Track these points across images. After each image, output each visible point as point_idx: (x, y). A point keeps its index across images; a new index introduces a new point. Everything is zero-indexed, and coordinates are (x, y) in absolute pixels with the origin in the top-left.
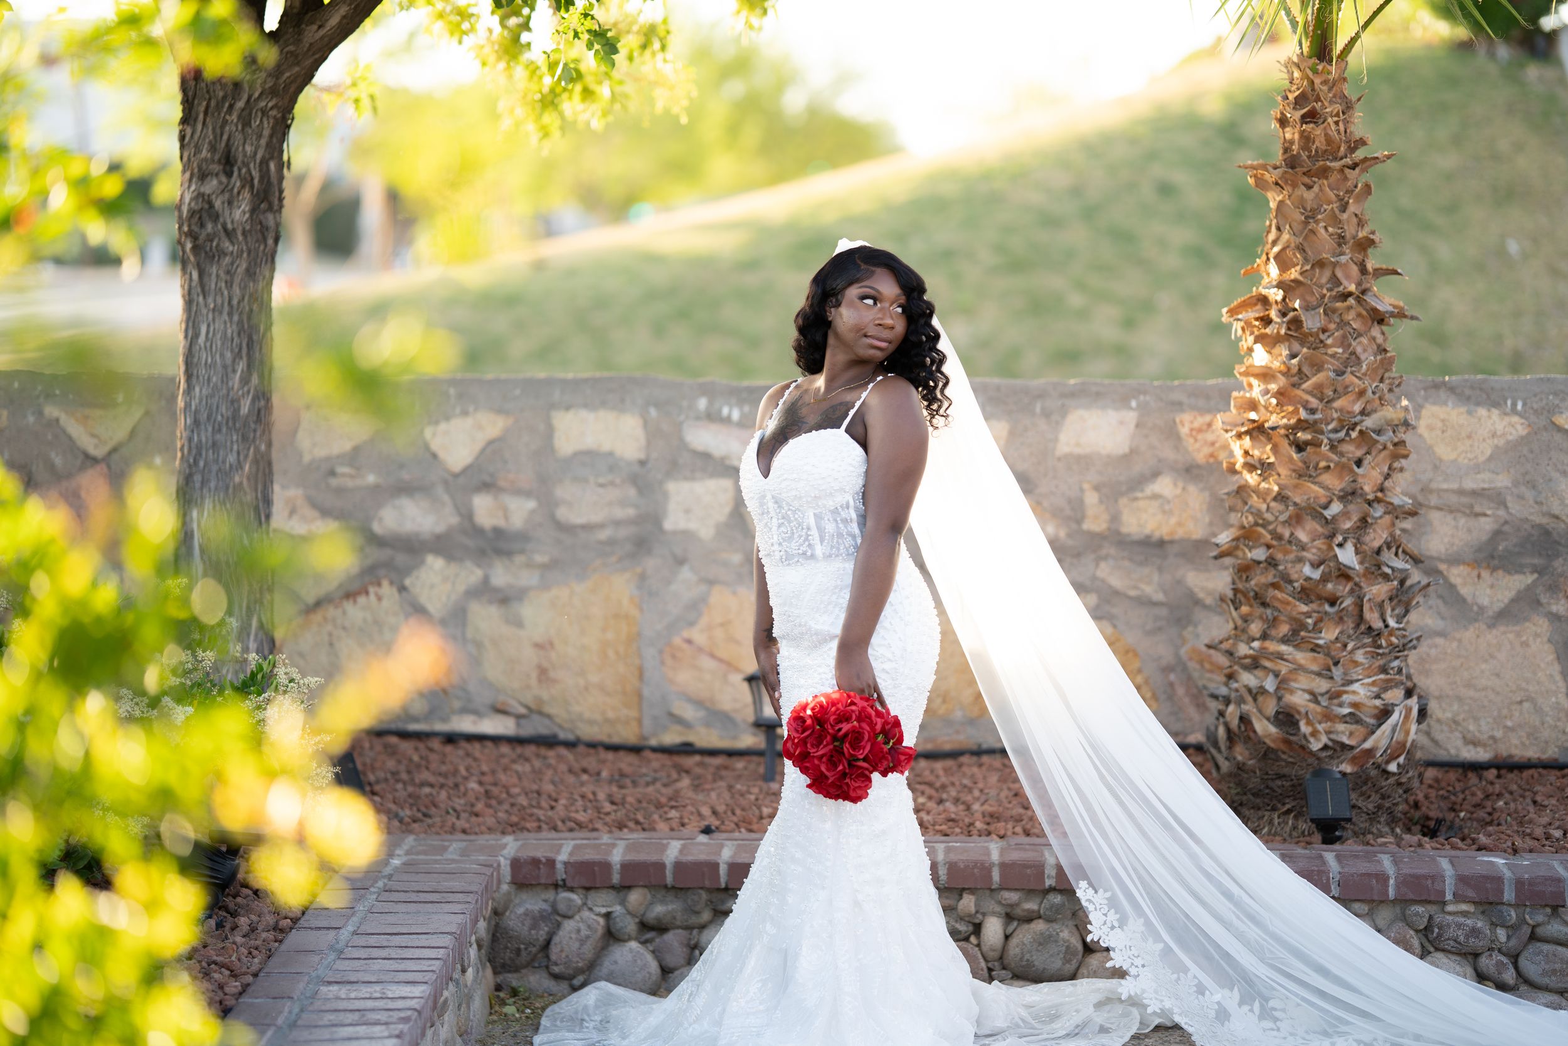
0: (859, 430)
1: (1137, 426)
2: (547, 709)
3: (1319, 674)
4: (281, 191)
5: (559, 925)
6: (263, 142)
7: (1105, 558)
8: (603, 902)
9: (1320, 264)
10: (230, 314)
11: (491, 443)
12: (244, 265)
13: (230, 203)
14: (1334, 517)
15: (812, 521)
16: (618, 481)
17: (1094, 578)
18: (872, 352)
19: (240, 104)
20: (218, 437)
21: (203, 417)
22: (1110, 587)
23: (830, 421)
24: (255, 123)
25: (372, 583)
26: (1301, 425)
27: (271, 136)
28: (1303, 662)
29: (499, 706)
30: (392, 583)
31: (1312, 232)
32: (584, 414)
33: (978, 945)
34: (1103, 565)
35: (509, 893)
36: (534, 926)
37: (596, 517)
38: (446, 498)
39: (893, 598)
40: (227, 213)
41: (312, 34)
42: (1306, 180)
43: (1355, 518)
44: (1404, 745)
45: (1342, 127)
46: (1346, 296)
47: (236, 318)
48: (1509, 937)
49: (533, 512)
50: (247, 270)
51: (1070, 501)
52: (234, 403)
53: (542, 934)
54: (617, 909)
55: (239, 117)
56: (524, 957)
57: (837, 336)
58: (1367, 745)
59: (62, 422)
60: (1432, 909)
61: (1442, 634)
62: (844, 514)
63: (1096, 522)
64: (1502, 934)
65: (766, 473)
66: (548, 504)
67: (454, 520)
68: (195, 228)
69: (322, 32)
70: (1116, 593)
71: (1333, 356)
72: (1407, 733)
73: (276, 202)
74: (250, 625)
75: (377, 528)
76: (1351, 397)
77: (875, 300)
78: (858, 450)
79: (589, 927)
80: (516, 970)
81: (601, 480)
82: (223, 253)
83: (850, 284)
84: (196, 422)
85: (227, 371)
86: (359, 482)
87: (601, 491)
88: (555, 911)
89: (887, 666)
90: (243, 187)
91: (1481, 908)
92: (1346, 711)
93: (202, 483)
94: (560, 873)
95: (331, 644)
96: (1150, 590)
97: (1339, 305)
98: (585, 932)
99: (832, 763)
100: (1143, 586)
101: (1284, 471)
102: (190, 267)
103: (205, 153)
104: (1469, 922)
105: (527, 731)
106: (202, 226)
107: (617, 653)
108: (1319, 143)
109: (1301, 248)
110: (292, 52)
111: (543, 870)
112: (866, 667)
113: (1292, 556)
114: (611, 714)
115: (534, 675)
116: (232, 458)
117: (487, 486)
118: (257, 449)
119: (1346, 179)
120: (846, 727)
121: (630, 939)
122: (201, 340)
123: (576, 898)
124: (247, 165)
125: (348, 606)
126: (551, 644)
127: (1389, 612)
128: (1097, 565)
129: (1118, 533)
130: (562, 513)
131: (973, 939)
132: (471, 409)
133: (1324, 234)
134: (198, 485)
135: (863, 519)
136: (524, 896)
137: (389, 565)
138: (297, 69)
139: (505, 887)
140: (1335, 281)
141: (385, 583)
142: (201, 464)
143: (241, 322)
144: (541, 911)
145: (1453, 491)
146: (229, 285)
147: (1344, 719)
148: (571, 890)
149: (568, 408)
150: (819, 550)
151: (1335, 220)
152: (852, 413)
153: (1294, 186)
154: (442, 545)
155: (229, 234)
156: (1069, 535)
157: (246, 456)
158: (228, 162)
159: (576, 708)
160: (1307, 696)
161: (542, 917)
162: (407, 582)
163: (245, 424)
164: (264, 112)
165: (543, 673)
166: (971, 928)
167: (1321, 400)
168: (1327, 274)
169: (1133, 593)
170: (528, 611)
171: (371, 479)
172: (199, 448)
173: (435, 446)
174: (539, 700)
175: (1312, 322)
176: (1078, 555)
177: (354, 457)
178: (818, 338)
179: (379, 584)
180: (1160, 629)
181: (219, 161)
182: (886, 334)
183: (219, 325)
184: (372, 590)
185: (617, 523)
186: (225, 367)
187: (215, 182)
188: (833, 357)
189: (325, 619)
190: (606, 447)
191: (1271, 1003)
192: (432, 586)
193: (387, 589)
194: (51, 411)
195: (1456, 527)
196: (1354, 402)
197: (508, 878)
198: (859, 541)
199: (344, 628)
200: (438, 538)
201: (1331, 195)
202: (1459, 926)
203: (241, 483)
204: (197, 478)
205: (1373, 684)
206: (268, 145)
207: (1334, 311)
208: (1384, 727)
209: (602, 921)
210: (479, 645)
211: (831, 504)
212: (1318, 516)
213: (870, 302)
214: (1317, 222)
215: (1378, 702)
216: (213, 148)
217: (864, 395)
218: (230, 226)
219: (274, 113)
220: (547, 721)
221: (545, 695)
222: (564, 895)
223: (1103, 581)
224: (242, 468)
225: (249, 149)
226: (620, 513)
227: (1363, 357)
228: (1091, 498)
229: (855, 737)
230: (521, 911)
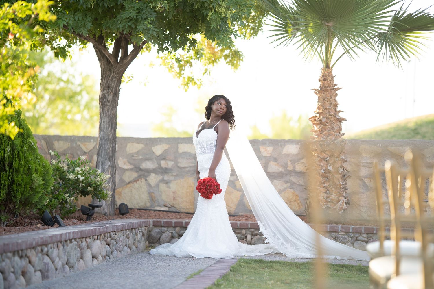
0: (217, 129)
1: (300, 148)
2: (175, 206)
3: (325, 193)
4: (119, 94)
5: (162, 234)
6: (116, 83)
7: (292, 176)
8: (171, 230)
9: (326, 109)
10: (108, 118)
11: (165, 150)
12: (111, 108)
13: (109, 95)
14: (328, 160)
15: (206, 146)
16: (191, 158)
17: (290, 180)
18: (219, 114)
19: (111, 76)
20: (105, 142)
21: (102, 138)
22: (293, 182)
23: (211, 127)
24: (114, 80)
25: (140, 179)
26: (322, 141)
27: (117, 82)
28: (322, 190)
29: (165, 205)
30: (144, 179)
31: (325, 102)
32: (185, 144)
33: (246, 241)
34: (292, 177)
35: (152, 227)
36: (157, 234)
37: (186, 166)
38: (155, 161)
39: (221, 161)
40: (108, 97)
41: (125, 62)
42: (324, 92)
43: (333, 161)
44: (343, 208)
45: (331, 81)
46: (331, 115)
47: (109, 118)
48: (352, 240)
49: (173, 164)
50: (112, 109)
51: (285, 163)
52: (108, 135)
53: (159, 236)
54: (174, 231)
55: (111, 78)
56: (155, 241)
57: (213, 111)
58: (334, 208)
59: (80, 146)
60: (337, 234)
61: (363, 193)
62: (212, 145)
63: (290, 168)
64: (350, 239)
65: (197, 136)
66: (176, 162)
67: (157, 166)
68: (102, 100)
69: (127, 61)
70: (294, 183)
71: (329, 127)
72: (343, 205)
73: (118, 95)
74: (110, 181)
75: (141, 167)
76: (332, 136)
77: (220, 104)
78: (216, 133)
79: (168, 235)
80: (154, 243)
81: (187, 158)
82: (107, 105)
83: (216, 101)
84: (101, 139)
85: (107, 129)
86: (138, 158)
87: (187, 160)
88: (161, 232)
89: (218, 174)
90: (111, 92)
91: (346, 234)
92: (330, 200)
93: (102, 152)
94: (162, 224)
95: (131, 191)
96: (301, 183)
97: (329, 117)
98: (167, 236)
99: (206, 190)
100: (300, 182)
101: (318, 151)
102: (101, 108)
103: (104, 86)
104: (344, 236)
105: (171, 210)
106: (103, 100)
107: (189, 194)
108: (326, 85)
109: (322, 106)
110: (121, 65)
111: (159, 223)
112: (214, 174)
113: (320, 169)
114: (188, 207)
115: (172, 198)
116: (107, 147)
117: (164, 159)
118: (113, 145)
119: (331, 92)
120: (209, 183)
121: (176, 238)
122: (102, 123)
123: (165, 229)
124: (112, 88)
125: (135, 183)
126: (176, 192)
127: (341, 181)
128: (290, 177)
129: (295, 170)
130: (179, 165)
131: (245, 239)
132: (162, 143)
133: (327, 103)
134: (101, 152)
135: (216, 146)
136: (155, 228)
137: (143, 175)
138: (122, 69)
139: (151, 226)
140: (329, 112)
141: (143, 179)
142: (102, 148)
143: (110, 119)
144: (159, 232)
145: (365, 163)
146: (108, 112)
147: (329, 202)
148: (165, 227)
149: (181, 143)
150: (207, 152)
151: (329, 100)
152: (215, 126)
153: (321, 93)
154: (154, 171)
155: (108, 101)
156: (285, 171)
157: (110, 146)
158: (109, 87)
159: (181, 206)
160: (323, 197)
161: (159, 233)
162: (147, 179)
163: (111, 140)
164: (116, 77)
165: (174, 198)
166: (245, 237)
167: (326, 136)
168: (328, 111)
169: (298, 183)
170: (171, 185)
171: (141, 157)
172: (101, 144)
173: (154, 151)
174: (173, 204)
175: (324, 120)
176: (287, 175)
177: (138, 153)
178: (210, 112)
179: (141, 179)
180: (303, 191)
181: (107, 87)
182: (222, 110)
183: (106, 120)
184: (140, 180)
185: (190, 167)
186: (107, 128)
187: (106, 91)
188: (212, 115)
189: (130, 186)
190: (189, 151)
191: (298, 247)
192: (152, 180)
193: (143, 180)
194: (79, 143)
195: (366, 170)
196: (333, 137)
197: (152, 224)
198: (215, 150)
199: (134, 188)
200: (154, 169)
201: (329, 95)
202: (342, 237)
203: (109, 152)
204: (101, 151)
205: (337, 195)
206: (117, 84)
207: (329, 118)
208: (338, 204)
209: (171, 234)
210: (161, 192)
211: (209, 143)
212: (325, 160)
213: (219, 104)
214: (326, 100)
215: (337, 199)
216: (106, 85)
217: (218, 123)
218: (108, 100)
219: (118, 77)
220: (175, 208)
221: (174, 203)
222: (163, 228)
223: (292, 180)
224: (109, 149)
225: (113, 84)
226: (191, 165)
227: (335, 128)
228: (289, 163)
229: (211, 186)
230: (155, 231)
